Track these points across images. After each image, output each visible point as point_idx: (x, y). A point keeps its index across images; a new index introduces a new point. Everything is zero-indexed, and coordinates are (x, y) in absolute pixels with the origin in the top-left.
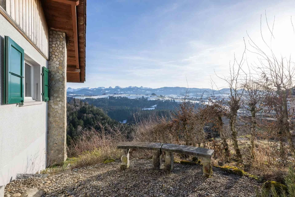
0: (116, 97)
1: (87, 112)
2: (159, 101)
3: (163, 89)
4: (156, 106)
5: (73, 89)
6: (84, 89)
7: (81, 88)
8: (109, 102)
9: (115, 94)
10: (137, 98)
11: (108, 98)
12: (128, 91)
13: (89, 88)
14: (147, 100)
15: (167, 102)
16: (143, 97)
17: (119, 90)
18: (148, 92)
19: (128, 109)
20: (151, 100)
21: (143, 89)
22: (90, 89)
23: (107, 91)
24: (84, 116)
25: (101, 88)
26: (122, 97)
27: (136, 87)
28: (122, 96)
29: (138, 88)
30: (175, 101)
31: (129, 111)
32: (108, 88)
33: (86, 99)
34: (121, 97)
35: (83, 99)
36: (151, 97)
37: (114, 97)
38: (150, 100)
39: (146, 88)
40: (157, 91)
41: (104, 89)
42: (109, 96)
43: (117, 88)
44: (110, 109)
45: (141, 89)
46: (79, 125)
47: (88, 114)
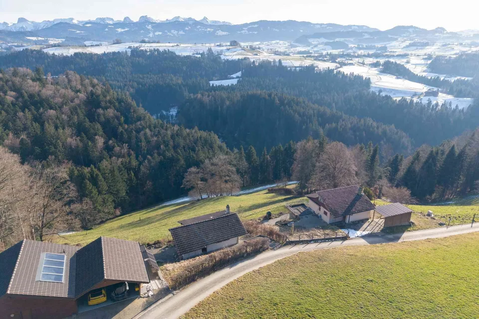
0: (146, 51)
1: (103, 104)
2: (247, 62)
3: (256, 26)
4: (240, 76)
5: (32, 22)
6: (61, 23)
7: (52, 20)
8: (132, 63)
9: (143, 42)
10: (197, 54)
11: (129, 54)
12: (173, 31)
13: (72, 19)
14: (220, 58)
15: (265, 65)
16: (210, 50)
17: (150, 27)
18: (220, 33)
19: (180, 82)
20: (230, 58)
21: (210, 26)
22: (75, 22)
23: (120, 30)
24: (99, 115)
25: (103, 19)
26: (161, 49)
27: (190, 19)
28: (162, 47)
29: (196, 23)
30: (283, 64)
31: (180, 88)
32: (122, 20)
33: (76, 54)
34: (158, 50)
35: (69, 55)
36: (228, 50)
37: (142, 50)
38: (228, 60)
39: (216, 22)
40: (243, 32)
41: (111, 22)
42: (130, 47)
43: (145, 21)
44: (138, 83)
45: (202, 24)
46: (96, 135)
47: (106, 109)
